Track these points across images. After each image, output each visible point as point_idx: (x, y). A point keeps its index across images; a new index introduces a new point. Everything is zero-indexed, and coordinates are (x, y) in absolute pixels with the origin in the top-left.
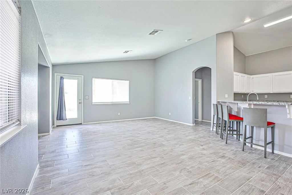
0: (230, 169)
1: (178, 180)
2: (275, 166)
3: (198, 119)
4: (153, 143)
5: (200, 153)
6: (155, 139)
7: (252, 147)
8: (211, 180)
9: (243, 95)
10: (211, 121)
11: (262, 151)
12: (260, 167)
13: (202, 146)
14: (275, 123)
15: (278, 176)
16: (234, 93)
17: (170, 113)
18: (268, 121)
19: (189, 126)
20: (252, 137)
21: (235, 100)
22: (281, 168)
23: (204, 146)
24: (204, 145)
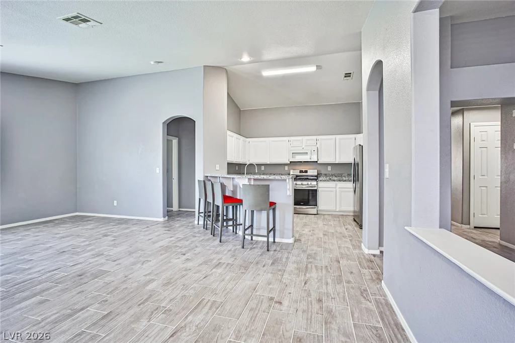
0: (231, 282)
1: (147, 338)
2: (278, 258)
3: (172, 207)
4: (74, 275)
5: (183, 268)
6: (81, 263)
7: (252, 239)
8: (206, 311)
9: (237, 167)
10: (195, 208)
11: (264, 242)
12: (264, 266)
13: (184, 254)
14: (276, 203)
15: (283, 271)
16: (228, 164)
17: (115, 202)
18: (270, 201)
19: (157, 223)
20: (252, 226)
21: (229, 173)
22: (284, 260)
23: (187, 255)
24: (187, 253)
